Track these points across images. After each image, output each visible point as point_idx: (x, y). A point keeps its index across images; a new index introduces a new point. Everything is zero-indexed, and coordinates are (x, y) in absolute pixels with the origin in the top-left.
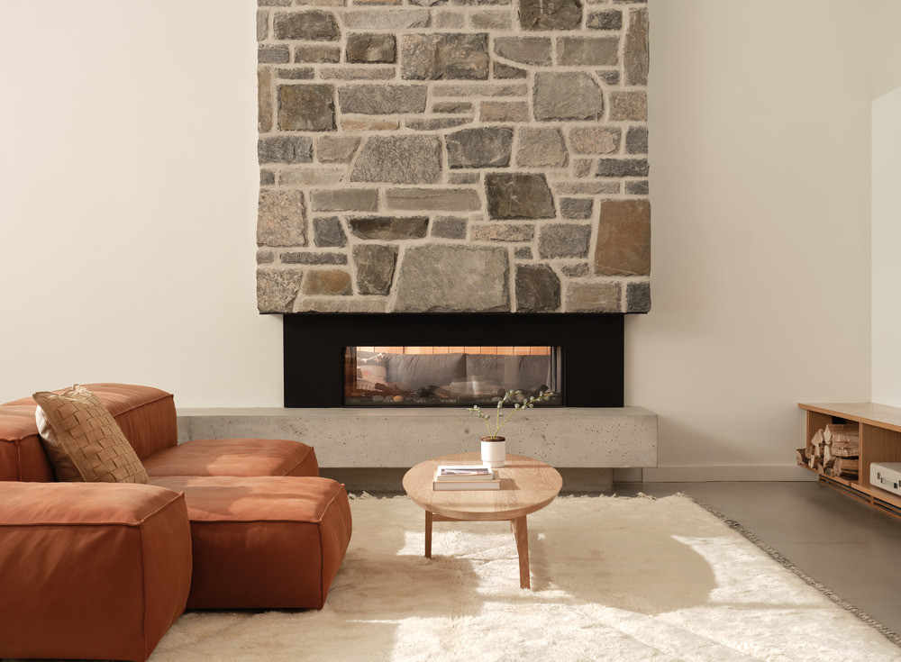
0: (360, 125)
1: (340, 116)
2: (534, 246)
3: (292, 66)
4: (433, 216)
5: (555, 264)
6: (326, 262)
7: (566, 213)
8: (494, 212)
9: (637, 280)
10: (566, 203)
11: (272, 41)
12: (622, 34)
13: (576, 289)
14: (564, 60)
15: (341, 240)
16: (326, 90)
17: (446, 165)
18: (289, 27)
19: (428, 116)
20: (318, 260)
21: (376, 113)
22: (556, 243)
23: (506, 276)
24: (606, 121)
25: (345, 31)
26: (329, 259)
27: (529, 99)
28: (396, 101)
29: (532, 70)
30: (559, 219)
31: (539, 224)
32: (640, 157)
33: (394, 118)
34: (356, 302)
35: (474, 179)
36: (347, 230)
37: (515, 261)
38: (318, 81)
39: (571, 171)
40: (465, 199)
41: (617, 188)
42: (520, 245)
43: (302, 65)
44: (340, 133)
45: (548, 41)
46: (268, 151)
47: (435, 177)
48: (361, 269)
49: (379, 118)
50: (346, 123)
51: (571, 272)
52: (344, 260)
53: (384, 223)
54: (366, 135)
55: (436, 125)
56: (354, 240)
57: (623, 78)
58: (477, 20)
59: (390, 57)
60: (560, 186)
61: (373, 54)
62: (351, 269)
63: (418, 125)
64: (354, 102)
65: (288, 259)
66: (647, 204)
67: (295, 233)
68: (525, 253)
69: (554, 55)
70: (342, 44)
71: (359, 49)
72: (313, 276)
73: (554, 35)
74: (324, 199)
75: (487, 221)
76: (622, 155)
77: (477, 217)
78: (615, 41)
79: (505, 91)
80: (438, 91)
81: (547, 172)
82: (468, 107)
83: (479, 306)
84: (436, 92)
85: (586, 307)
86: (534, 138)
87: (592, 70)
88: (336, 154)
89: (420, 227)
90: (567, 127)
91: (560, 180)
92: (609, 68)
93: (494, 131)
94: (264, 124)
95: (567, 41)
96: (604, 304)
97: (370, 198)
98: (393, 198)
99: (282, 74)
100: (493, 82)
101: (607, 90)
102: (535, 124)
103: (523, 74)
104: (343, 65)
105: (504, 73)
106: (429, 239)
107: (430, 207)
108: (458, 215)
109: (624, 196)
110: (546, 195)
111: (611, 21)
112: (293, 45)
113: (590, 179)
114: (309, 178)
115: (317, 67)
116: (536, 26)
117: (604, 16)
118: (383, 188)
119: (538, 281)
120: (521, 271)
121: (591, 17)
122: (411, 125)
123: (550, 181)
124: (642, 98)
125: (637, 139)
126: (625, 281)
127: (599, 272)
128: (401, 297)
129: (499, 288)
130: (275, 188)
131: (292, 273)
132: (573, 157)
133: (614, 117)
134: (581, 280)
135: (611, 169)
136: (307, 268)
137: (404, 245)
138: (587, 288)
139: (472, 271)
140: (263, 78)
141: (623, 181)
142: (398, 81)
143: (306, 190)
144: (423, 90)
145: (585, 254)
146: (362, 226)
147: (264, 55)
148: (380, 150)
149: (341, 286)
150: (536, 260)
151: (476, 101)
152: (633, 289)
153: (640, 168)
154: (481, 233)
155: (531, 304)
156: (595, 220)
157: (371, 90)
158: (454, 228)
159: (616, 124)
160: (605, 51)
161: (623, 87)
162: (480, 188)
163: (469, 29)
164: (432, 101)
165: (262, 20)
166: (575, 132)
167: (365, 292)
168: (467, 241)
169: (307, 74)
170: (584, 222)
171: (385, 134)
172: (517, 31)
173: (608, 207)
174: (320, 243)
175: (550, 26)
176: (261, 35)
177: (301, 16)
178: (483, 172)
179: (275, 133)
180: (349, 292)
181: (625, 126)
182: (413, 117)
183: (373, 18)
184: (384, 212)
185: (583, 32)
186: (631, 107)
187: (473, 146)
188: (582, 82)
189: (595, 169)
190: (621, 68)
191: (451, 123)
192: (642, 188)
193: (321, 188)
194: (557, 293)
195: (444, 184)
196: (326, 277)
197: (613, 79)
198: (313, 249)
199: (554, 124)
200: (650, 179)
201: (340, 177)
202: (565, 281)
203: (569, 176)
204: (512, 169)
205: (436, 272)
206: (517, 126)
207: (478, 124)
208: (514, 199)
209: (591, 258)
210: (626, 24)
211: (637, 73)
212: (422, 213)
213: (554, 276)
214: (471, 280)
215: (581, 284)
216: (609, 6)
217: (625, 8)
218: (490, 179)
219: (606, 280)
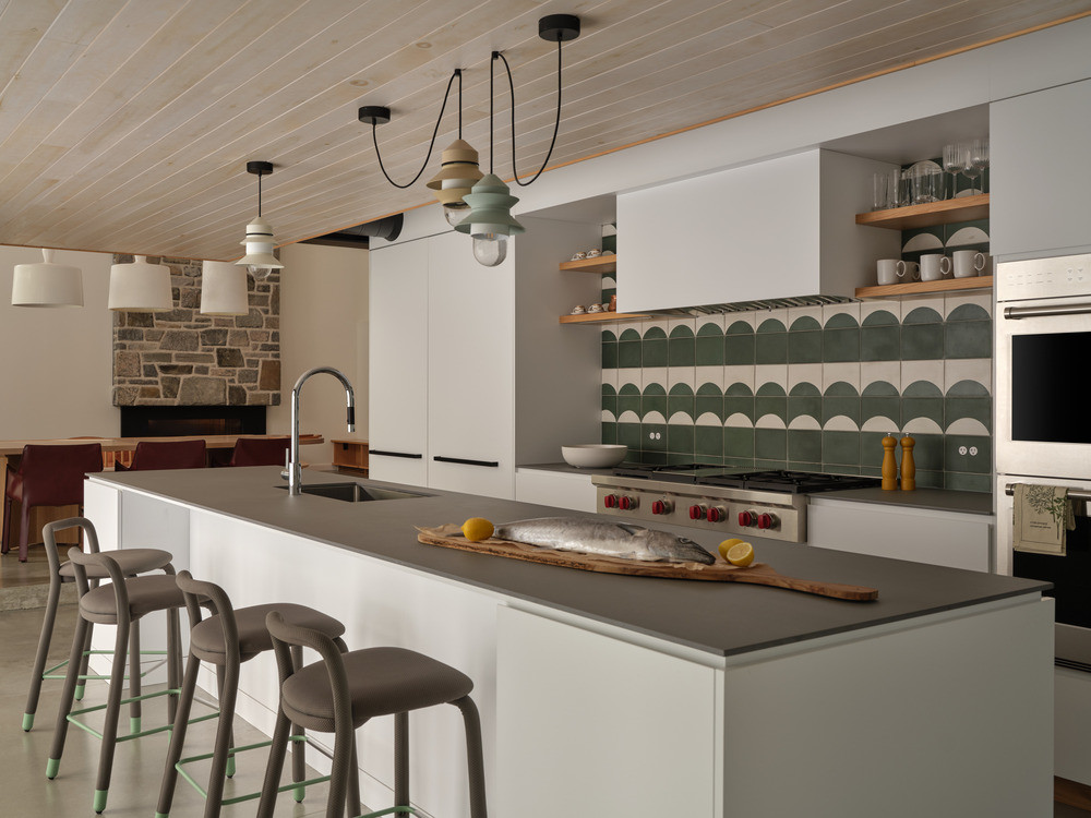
0: (164, 326)
1: (155, 321)
2: (236, 378)
4: (195, 365)
5: (244, 386)
6: (149, 384)
7: (248, 365)
8: (220, 364)
9: (275, 392)
10: (248, 361)
12: (270, 294)
13: (252, 395)
15: (156, 375)
17: (200, 344)
19: (193, 323)
20: (146, 383)
21: (170, 320)
22: (245, 377)
23: (225, 390)
24: (264, 329)
26: (150, 382)
27: (234, 318)
28: (179, 316)
30: (246, 367)
31: (238, 369)
32: (276, 343)
33: (178, 323)
34: (162, 400)
35: (211, 350)
36: (158, 370)
37: (228, 384)
39: (250, 348)
40: (208, 358)
41: (268, 355)
42: (230, 378)
44: (155, 328)
46: (123, 335)
47: (196, 349)
48: (164, 387)
49: (173, 323)
50: (158, 324)
51: (251, 389)
52: (157, 383)
53: (174, 367)
54: (167, 330)
55: (196, 327)
56: (161, 375)
57: (270, 312)
59: (177, 297)
60: (246, 354)
62: (160, 387)
63: (189, 327)
64: (161, 316)
65: (132, 382)
66: (279, 362)
67: (135, 371)
68: (232, 381)
72: (143, 390)
74: (148, 357)
75: (217, 368)
76: (270, 342)
77: (213, 365)
78: (267, 297)
80: (197, 313)
81: (241, 348)
82: (209, 320)
83: (214, 403)
85: (256, 403)
86: (236, 334)
87: (259, 308)
88: (154, 337)
89: (189, 370)
90: (249, 330)
91: (245, 351)
92: (265, 308)
93: (221, 331)
94: (122, 323)
95: (249, 295)
96: (263, 402)
97: (168, 357)
98: (178, 357)
101: (264, 316)
102: (236, 329)
106: (193, 375)
107: (193, 361)
108: (205, 365)
109: (270, 359)
110: (241, 358)
111: (266, 289)
113: (257, 351)
114: (141, 347)
117: (264, 287)
118: (174, 353)
119: (237, 392)
120: (230, 387)
121: (259, 287)
122: (186, 327)
123: (242, 352)
124: (277, 319)
125: (276, 336)
126: (271, 393)
127: (261, 389)
128: (182, 399)
129: (222, 395)
130: (127, 351)
131: (134, 388)
132: (251, 343)
133: (267, 327)
134: (254, 392)
135: (266, 348)
136: (140, 386)
137: (183, 377)
138: (257, 395)
139: (211, 388)
141: (270, 353)
142: (180, 308)
143: (140, 352)
144: (191, 312)
145: (255, 382)
146: (165, 369)
148: (173, 337)
149: (155, 394)
150: (236, 384)
151: (213, 318)
152: (274, 395)
153: (276, 348)
154: (215, 372)
155: (235, 401)
156: (260, 368)
157: (169, 311)
158: (204, 370)
159: (268, 330)
160: (263, 301)
161: (270, 315)
162: (214, 354)
164: (195, 317)
166: (252, 332)
167: (166, 397)
168: (209, 376)
170: (255, 369)
171: (175, 330)
173: (264, 363)
174: (146, 375)
178: (216, 347)
179: (126, 327)
180: (159, 397)
181: (271, 331)
182: (187, 323)
184: (174, 363)
185: (255, 292)
186: (274, 323)
187: (212, 337)
188: (255, 312)
189: (260, 347)
190: (270, 308)
191: (203, 327)
192: (277, 356)
193: (147, 352)
194: (245, 397)
195: (199, 352)
196: (149, 390)
197: (266, 312)
198: (143, 378)
199: (244, 329)
200: (280, 352)
201: (156, 348)
202: (248, 392)
203: (250, 350)
204: (227, 347)
205: (197, 389)
206: (229, 329)
207: (213, 327)
208: (228, 358)
209: (258, 384)
210: (272, 290)
211: (276, 311)
212: (190, 364)
213: (244, 390)
214: (211, 392)
215: (254, 394)
216: (265, 283)
217: (272, 284)
218: (218, 350)
219: (264, 392)
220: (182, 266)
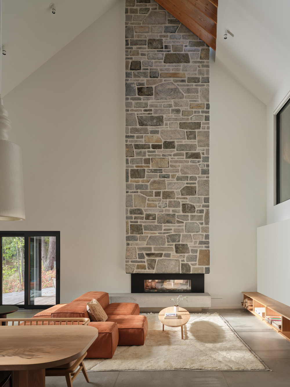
0: (148, 233)
1: (143, 231)
2: (185, 259)
3: (133, 220)
4: (164, 253)
5: (190, 263)
6: (141, 263)
7: (192, 252)
8: (177, 252)
9: (207, 266)
10: (192, 250)
11: (129, 215)
12: (204, 214)
13: (194, 268)
14: (191, 220)
15: (144, 258)
16: (141, 225)
17: (166, 242)
18: (132, 212)
19: (163, 231)
20: (139, 262)
21: (151, 231)
22: (191, 259)
23: (179, 266)
24: (200, 233)
25: (145, 213)
26: (142, 262)
27: (184, 228)
28: (156, 228)
29: (185, 222)
30: (191, 254)
31: (186, 255)
32: (207, 240)
33: (155, 232)
34: (147, 271)
35: (172, 245)
36: (145, 256)
37: (181, 262)
38: (139, 223)
39: (193, 243)
40: (170, 249)
41: (203, 247)
42: (183, 259)
43: (136, 220)
44: (144, 235)
45: (188, 216)
46: (128, 238)
47: (164, 244)
48: (148, 264)
49: (152, 232)
50: (145, 233)
51: (192, 265)
52: (144, 262)
53: (153, 254)
54: (149, 235)
55: (164, 233)
56: (147, 258)
57: (204, 223)
58: (173, 211)
59: (154, 219)
60: (190, 247)
61: (151, 218)
62: (146, 264)
63: (161, 233)
64: (146, 228)
65: (132, 262)
66: (209, 250)
67: (134, 256)
68: (183, 261)
69: (189, 219)
70: (144, 216)
71: (148, 217)
72: (138, 265)
73: (189, 214)
74: (140, 249)
75: (175, 254)
76: (204, 240)
77: (173, 253)
78: (202, 216)
79: (179, 226)
80: (165, 226)
81: (188, 243)
82: (171, 229)
83: (174, 272)
84: (164, 226)
85: (196, 272)
86: (185, 236)
87: (197, 222)
88: (143, 239)
89: (160, 255)
90: (192, 234)
91: (190, 245)
92: (201, 222)
93: (177, 234)
94: (127, 233)
95: (192, 216)
96: (200, 272)
97: (150, 249)
98: (155, 249)
99: (131, 222)
100: (177, 224)
101: (200, 226)
102: (185, 233)
103: (183, 222)
104: (144, 220)
105: (179, 222)
106: (163, 258)
107: (163, 251)
108: (169, 252)
109: (204, 249)
110: (188, 248)
111: (201, 211)
112: (133, 216)
113: (197, 245)
114: (137, 244)
115: (139, 221)
116: (186, 212)
117: (200, 210)
118: (152, 247)
119: (186, 267)
120: (182, 264)
121: (197, 211)
122: (159, 233)
123: (189, 246)
124: (208, 228)
125: (207, 237)
126: (204, 267)
127: (199, 265)
128: (157, 270)
129: (178, 268)
130: (130, 246)
131: (133, 265)
132: (193, 240)
133: (202, 232)
134: (195, 267)
135: (201, 243)
136: (136, 264)
137: (157, 259)
138: (196, 268)
139: (172, 265)
140: (127, 223)
141: (204, 245)
142: (156, 224)
143: (136, 247)
144: (162, 226)
145: (196, 261)
146: (148, 255)
147: (127, 218)
148: (153, 239)
149: (144, 267)
150: (186, 262)
151: (173, 228)
152: (206, 268)
153: (208, 243)
154: (174, 256)
155: (185, 272)
156: (198, 254)
157: (150, 226)
158: (168, 255)
159: (202, 233)
160: (200, 218)
161: (204, 225)
162: (174, 247)
163: (171, 213)
164: (163, 228)
165: (127, 210)
166: (194, 235)
167: (149, 269)
168: (171, 258)
169: (137, 222)
170: (195, 254)
171: (153, 235)
172: (181, 213)
173: (201, 251)
174: (139, 258)
175: (188, 212)
176: (127, 213)
177: (135, 210)
178: (174, 243)
179: (130, 235)
180: (145, 269)
181: (204, 234)
182: (159, 231)
183: (151, 210)
184: (153, 252)
185: (195, 214)
186: (206, 230)
187: (173, 238)
188: (195, 224)
189: (198, 243)
190: (203, 221)
191: (168, 233)
192: (208, 247)
193: (140, 246)
194: (190, 269)
195: (166, 246)
196: (141, 266)
197: (202, 224)
198: (138, 259)
199: (190, 233)
200: (210, 245)
201: (144, 244)
202: (192, 267)
204: (181, 243)
205: (164, 265)
206: (181, 234)
207: (173, 233)
208: (180, 249)
209: (197, 262)
210: (205, 212)
211: (207, 223)
212: (161, 252)
213: (189, 266)
214: (172, 266)
215: (195, 268)
216: (201, 208)
217: (205, 209)
218: (176, 245)
219: (200, 266)
220: (157, 203)
